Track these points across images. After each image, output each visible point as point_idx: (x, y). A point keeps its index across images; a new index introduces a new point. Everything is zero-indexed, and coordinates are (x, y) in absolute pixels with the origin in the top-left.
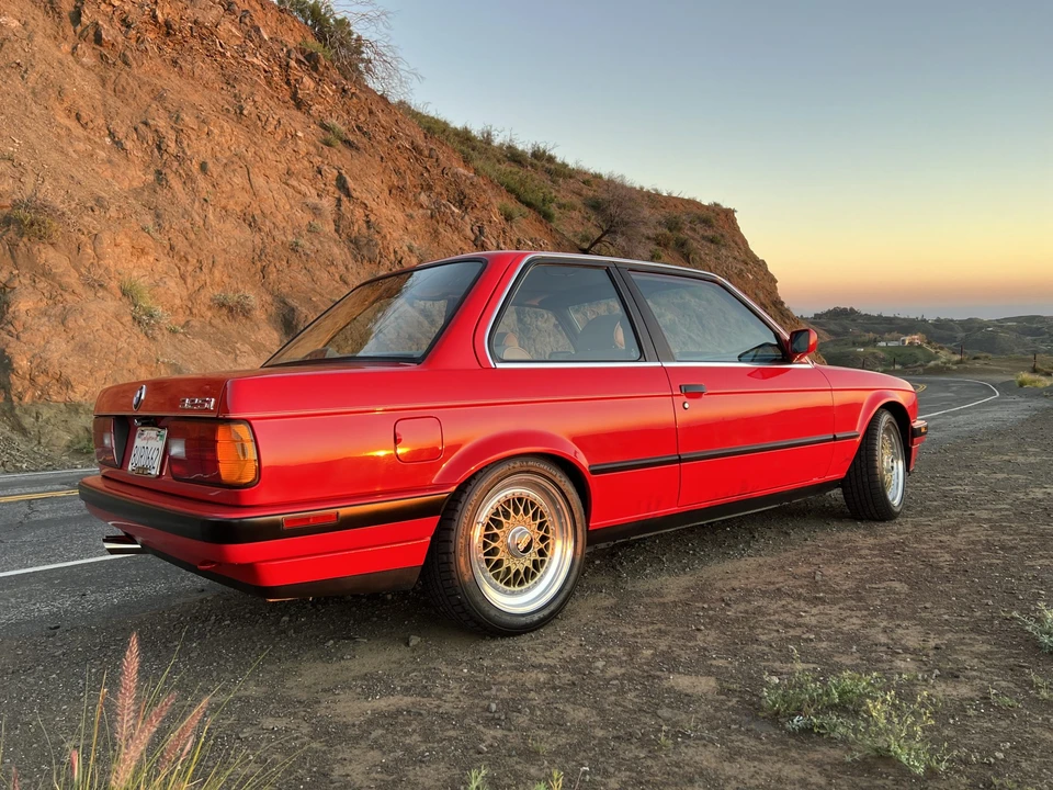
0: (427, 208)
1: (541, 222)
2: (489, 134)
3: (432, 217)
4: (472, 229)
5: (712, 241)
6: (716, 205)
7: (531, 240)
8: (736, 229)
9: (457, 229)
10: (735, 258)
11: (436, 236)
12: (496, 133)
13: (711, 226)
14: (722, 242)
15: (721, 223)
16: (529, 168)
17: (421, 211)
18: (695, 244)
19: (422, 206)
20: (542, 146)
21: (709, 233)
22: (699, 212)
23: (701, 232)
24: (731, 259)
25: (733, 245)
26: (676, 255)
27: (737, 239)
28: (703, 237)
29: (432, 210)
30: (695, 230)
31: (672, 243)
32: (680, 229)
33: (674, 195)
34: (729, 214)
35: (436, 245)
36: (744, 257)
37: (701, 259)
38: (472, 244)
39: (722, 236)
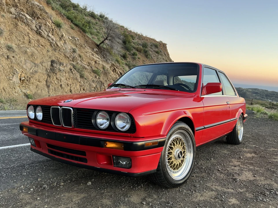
0: (14, 14)
1: (80, 32)
2: (86, 7)
3: (15, 18)
4: (36, 27)
5: (157, 52)
6: (161, 41)
7: (72, 37)
8: (166, 50)
9: (27, 25)
10: (163, 59)
11: (16, 27)
12: (88, 7)
13: (157, 48)
14: (160, 53)
15: (161, 47)
16: (97, 20)
17: (11, 15)
18: (151, 53)
19: (11, 13)
20: (103, 14)
21: (157, 50)
22: (154, 43)
23: (154, 49)
24: (162, 59)
25: (163, 54)
26: (143, 55)
27: (165, 53)
28: (154, 51)
29: (16, 15)
30: (151, 48)
31: (142, 51)
32: (146, 47)
33: (148, 37)
34: (164, 45)
35: (15, 30)
36: (167, 59)
37: (152, 58)
38: (35, 32)
39: (161, 51)
